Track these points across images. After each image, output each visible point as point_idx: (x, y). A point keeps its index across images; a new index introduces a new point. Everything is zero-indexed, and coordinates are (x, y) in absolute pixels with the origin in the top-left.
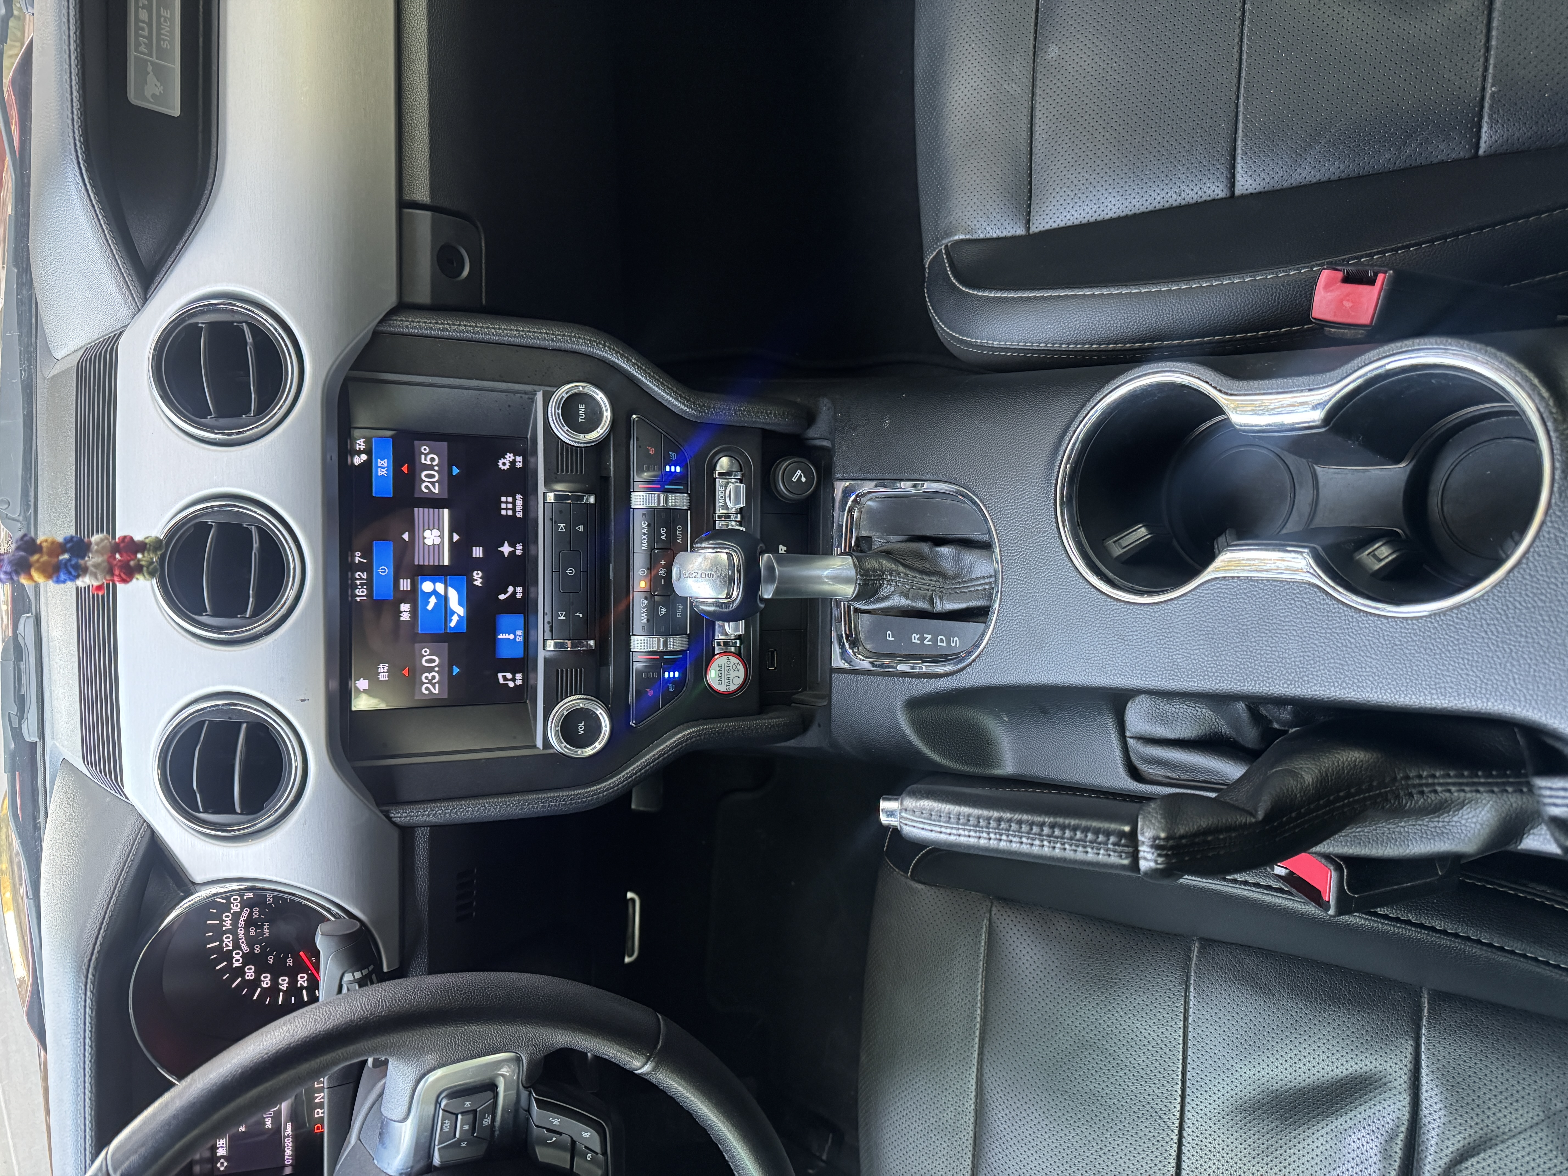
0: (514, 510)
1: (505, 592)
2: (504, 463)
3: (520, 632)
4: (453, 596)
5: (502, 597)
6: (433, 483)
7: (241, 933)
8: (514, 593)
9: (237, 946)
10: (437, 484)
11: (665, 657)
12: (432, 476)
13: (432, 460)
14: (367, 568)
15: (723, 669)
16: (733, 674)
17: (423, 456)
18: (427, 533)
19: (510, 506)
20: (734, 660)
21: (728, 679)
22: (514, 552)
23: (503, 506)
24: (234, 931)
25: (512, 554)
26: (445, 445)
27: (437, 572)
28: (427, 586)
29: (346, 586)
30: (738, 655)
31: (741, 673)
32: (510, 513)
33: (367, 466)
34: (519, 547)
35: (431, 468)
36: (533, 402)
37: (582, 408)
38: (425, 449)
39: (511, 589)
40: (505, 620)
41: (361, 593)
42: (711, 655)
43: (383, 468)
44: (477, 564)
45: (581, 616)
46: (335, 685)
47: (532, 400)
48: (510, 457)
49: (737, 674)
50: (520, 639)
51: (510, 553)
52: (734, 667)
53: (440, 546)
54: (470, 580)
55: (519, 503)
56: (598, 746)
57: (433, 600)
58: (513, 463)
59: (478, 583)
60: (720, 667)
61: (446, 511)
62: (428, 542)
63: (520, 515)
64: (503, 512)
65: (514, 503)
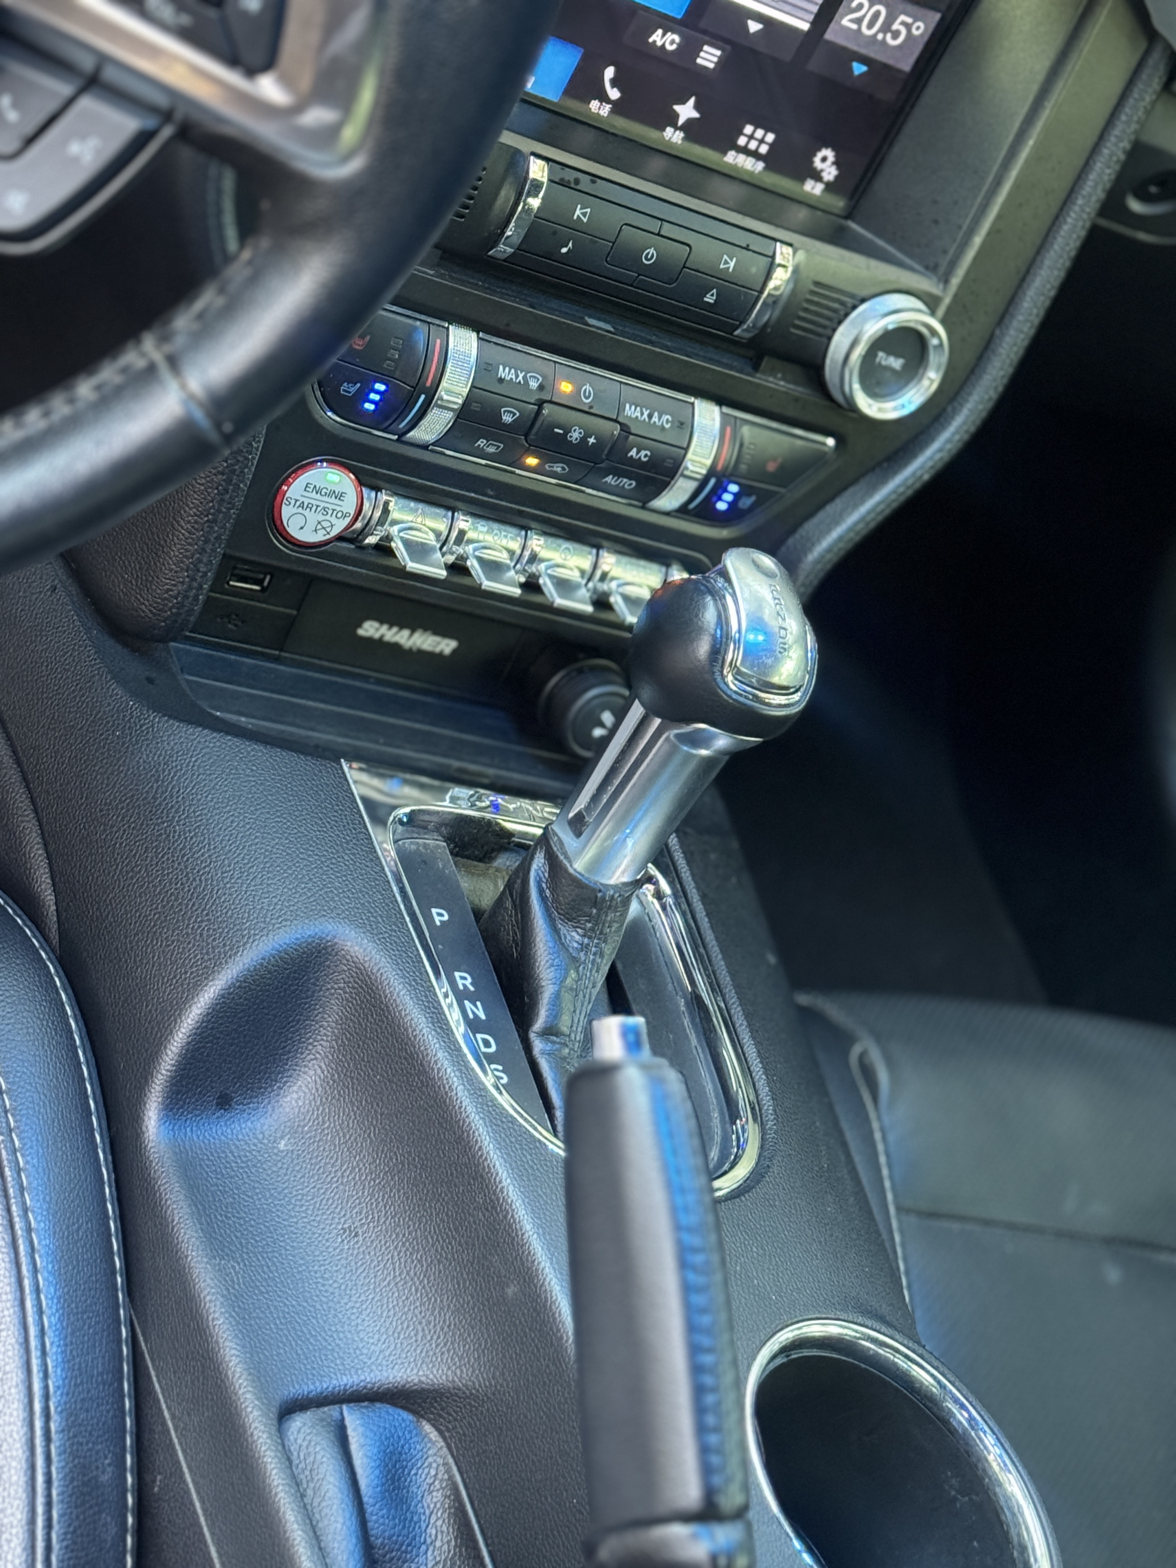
0: (745, 151)
1: (614, 83)
2: (826, 162)
5: (609, 73)
6: (859, 21)
8: (603, 98)
10: (854, 27)
11: (423, 397)
12: (870, 25)
13: (896, 35)
15: (333, 500)
16: (313, 517)
17: (909, 20)
19: (753, 145)
20: (339, 526)
21: (309, 507)
22: (674, 124)
23: (759, 133)
25: (672, 119)
26: (906, 65)
30: (343, 537)
31: (308, 536)
32: (742, 141)
34: (676, 137)
35: (886, 28)
37: (899, 364)
38: (920, 29)
39: (614, 94)
40: (568, 63)
42: (370, 482)
45: (564, 250)
48: (830, 172)
49: (311, 525)
51: (676, 116)
52: (325, 524)
54: (667, 23)
55: (748, 164)
58: (817, 176)
59: (657, 38)
60: (340, 496)
61: (805, 26)
63: (729, 157)
64: (748, 129)
65: (755, 154)
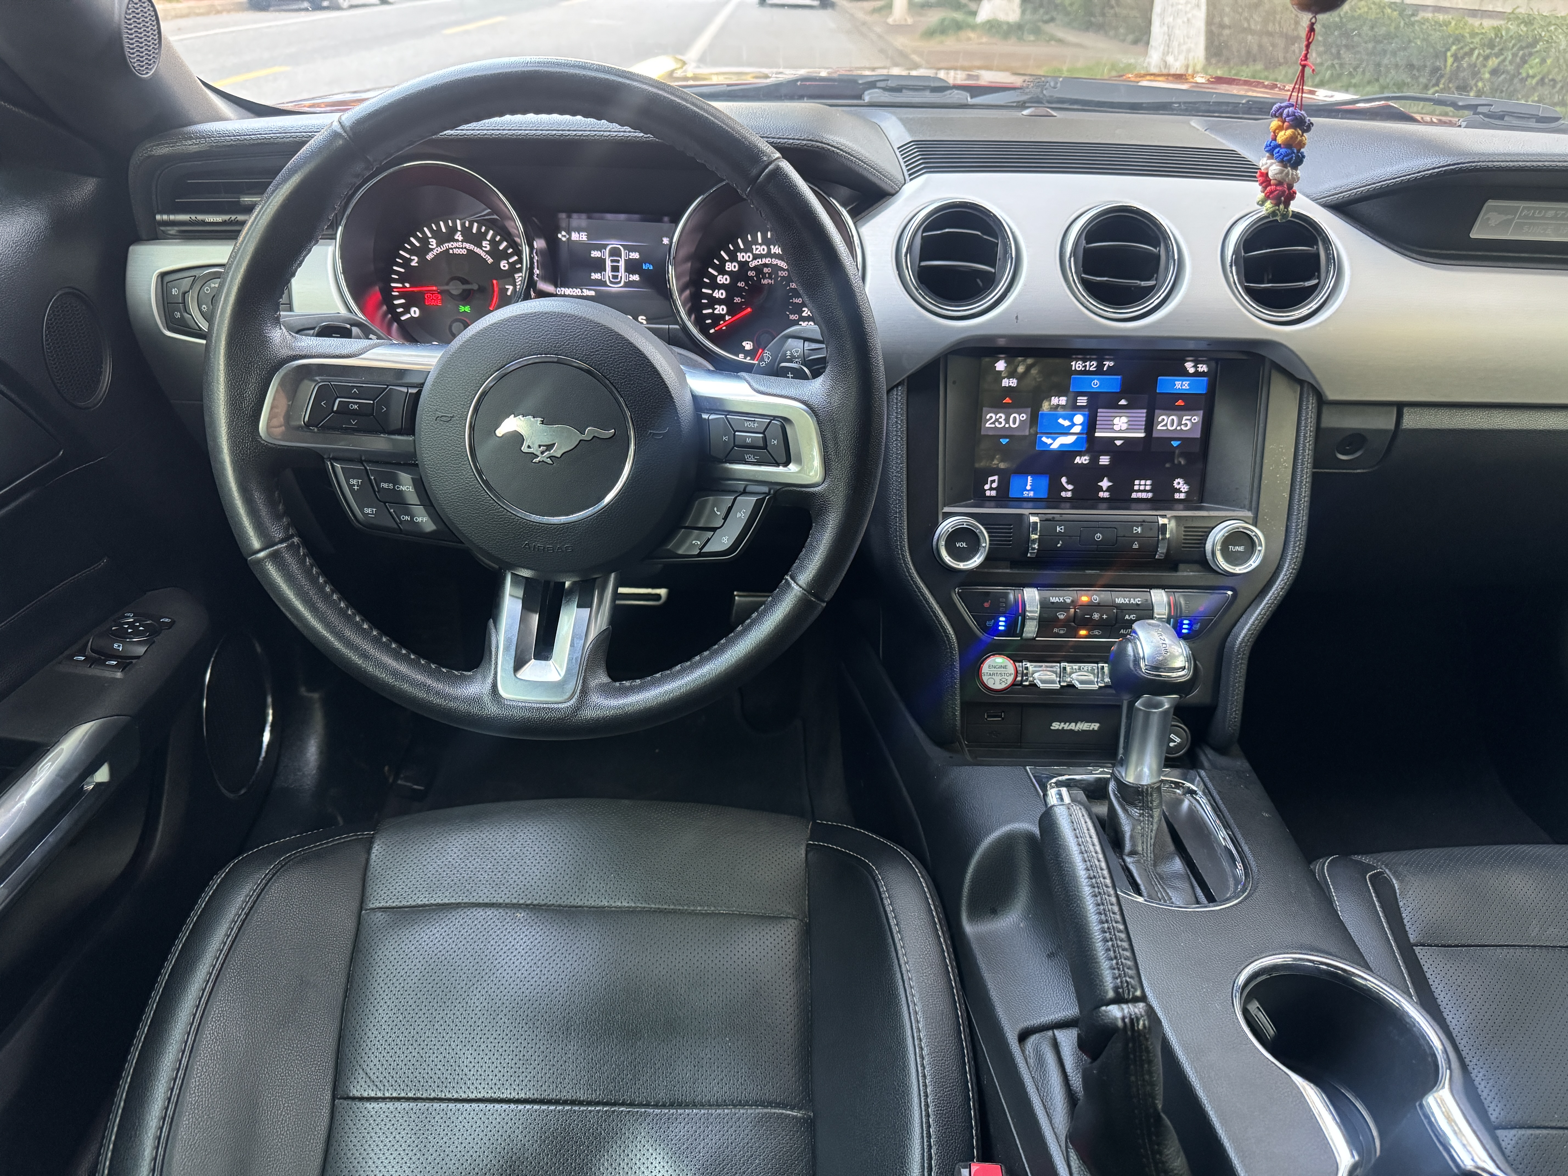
0: (1139, 491)
1: (1068, 483)
2: (1180, 484)
3: (1031, 494)
4: (1069, 440)
5: (1064, 480)
6: (1166, 425)
7: (767, 261)
8: (1066, 490)
9: (756, 257)
10: (1165, 428)
11: (1020, 618)
12: (1172, 425)
13: (1186, 425)
14: (1099, 371)
15: (1002, 669)
16: (997, 678)
17: (1189, 418)
18: (1124, 419)
19: (1142, 488)
20: (1010, 680)
21: (994, 674)
22: (1102, 491)
23: (1143, 482)
24: (769, 255)
25: (1101, 489)
26: (1198, 435)
27: (1091, 425)
28: (1079, 419)
29: (1084, 354)
30: (1014, 684)
31: (998, 686)
32: (1136, 488)
33: (1185, 373)
34: (1106, 495)
35: (1180, 424)
36: (1241, 508)
37: (1241, 549)
38: (1196, 419)
39: (1070, 487)
40: (1044, 482)
41: (1077, 365)
42: (1015, 659)
43: (1182, 385)
44: (1094, 460)
45: (1059, 545)
46: (1002, 342)
47: (1243, 507)
48: (1185, 488)
49: (998, 682)
50: (1026, 494)
51: (1101, 487)
52: (1004, 680)
53: (1112, 430)
54: (1080, 453)
55: (1144, 495)
56: (947, 558)
57: (1066, 423)
58: (1179, 491)
59: (1078, 460)
60: (1005, 667)
61: (1142, 435)
62: (1116, 421)
63: (1134, 495)
64: (1137, 482)
65: (1145, 491)
